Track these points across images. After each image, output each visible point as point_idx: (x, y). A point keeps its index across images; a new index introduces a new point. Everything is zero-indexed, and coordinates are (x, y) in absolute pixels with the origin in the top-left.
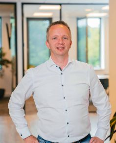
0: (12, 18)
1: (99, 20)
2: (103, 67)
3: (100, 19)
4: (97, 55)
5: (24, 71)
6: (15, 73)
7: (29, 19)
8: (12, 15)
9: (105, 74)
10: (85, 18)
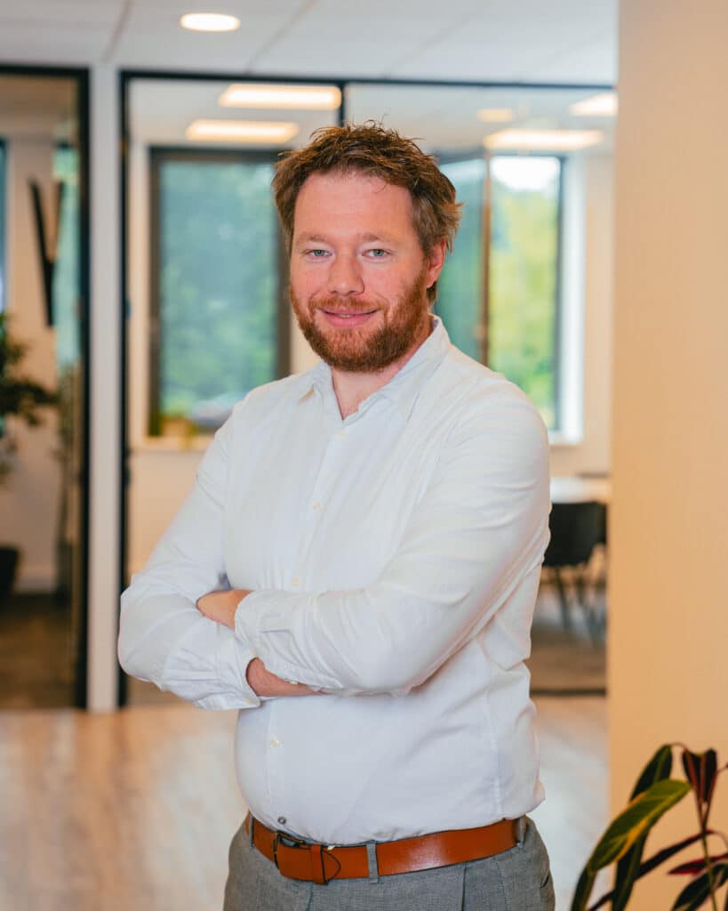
0: (64, 146)
1: (551, 166)
2: (572, 430)
3: (562, 159)
4: (542, 342)
5: (125, 452)
6: (75, 464)
7: (159, 155)
8: (68, 130)
9: (586, 476)
10: (479, 153)
